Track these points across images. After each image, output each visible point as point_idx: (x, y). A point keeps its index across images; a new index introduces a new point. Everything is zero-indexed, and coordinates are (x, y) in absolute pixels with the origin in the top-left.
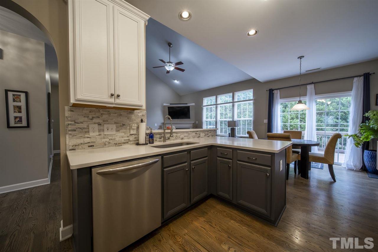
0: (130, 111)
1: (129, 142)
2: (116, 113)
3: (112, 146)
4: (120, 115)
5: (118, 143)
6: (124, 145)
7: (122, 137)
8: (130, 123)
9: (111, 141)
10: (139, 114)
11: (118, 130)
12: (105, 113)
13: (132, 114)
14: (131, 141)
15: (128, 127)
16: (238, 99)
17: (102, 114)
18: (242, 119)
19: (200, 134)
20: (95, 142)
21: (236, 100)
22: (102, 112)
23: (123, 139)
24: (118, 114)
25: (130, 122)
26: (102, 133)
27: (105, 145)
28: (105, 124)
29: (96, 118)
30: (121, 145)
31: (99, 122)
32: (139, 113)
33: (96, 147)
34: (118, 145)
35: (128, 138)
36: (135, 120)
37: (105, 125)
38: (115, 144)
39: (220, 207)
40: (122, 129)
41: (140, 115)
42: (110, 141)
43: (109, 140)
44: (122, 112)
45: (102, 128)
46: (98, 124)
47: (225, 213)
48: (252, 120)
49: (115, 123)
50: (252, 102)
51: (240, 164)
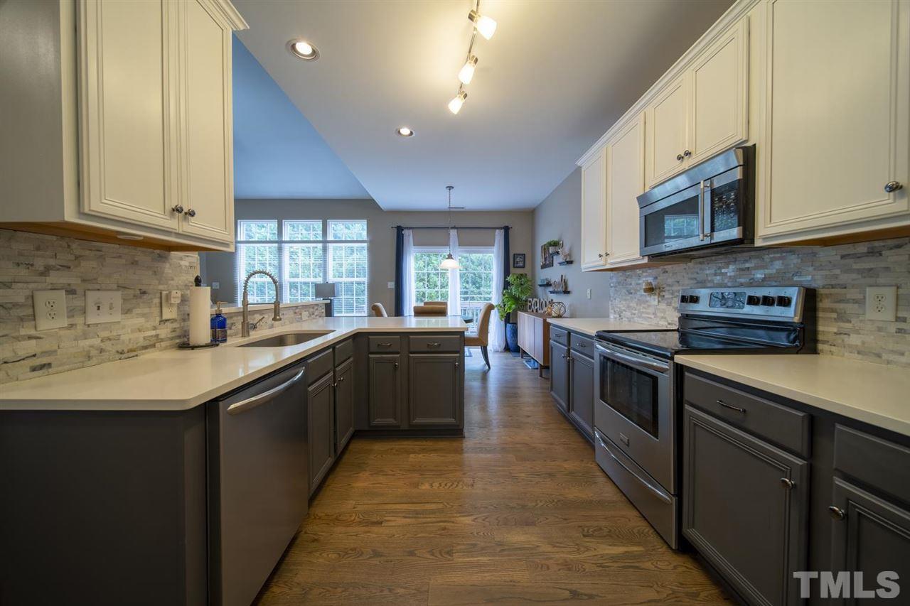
0: (158, 251)
1: (157, 345)
2: (120, 257)
3: (109, 360)
4: (132, 263)
5: (126, 350)
6: (143, 354)
7: (140, 331)
8: (161, 287)
9: (107, 346)
10: (183, 263)
11: (129, 310)
12: (87, 252)
13: (164, 262)
14: (162, 340)
15: (157, 301)
16: (335, 236)
17: (77, 258)
18: (345, 279)
19: (301, 314)
20: (55, 351)
21: (330, 238)
22: (78, 252)
23: (142, 335)
24: (126, 261)
25: (160, 284)
26: (79, 320)
27: (89, 358)
28: (89, 290)
29: (58, 269)
30: (137, 356)
31: (69, 285)
32: (181, 259)
33: (60, 369)
34: (126, 355)
35: (153, 333)
36: (173, 280)
37: (89, 293)
38: (118, 352)
39: (379, 446)
40: (139, 304)
41: (186, 266)
42: (102, 345)
43: (102, 341)
44: (139, 255)
45: (78, 303)
46: (66, 291)
47: (394, 451)
48: (366, 283)
49: (120, 287)
50: (365, 245)
51: (414, 358)
